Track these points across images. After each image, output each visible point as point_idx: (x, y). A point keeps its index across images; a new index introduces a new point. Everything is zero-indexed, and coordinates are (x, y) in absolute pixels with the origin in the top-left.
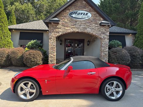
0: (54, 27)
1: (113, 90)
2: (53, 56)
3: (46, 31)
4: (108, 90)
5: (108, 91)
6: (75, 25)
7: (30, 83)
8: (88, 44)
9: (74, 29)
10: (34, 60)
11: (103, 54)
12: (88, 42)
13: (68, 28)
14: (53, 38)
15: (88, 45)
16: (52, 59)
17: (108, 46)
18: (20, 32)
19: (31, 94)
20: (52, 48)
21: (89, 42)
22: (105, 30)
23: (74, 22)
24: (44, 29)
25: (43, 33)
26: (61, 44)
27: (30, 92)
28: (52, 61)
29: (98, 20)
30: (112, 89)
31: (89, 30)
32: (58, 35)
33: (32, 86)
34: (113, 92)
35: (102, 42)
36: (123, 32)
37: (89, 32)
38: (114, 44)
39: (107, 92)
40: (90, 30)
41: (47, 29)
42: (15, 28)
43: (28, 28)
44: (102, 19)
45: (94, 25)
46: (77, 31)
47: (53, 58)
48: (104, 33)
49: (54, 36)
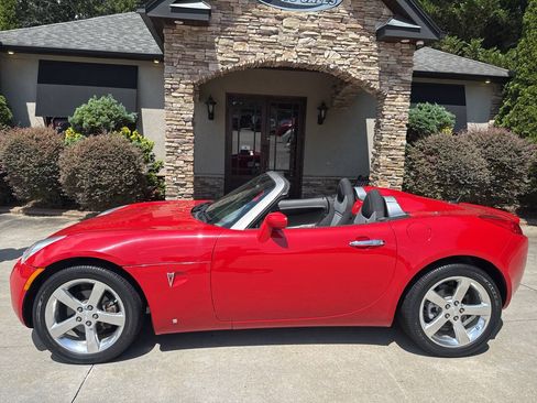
0: (188, 39)
1: (454, 311)
2: (182, 163)
3: (149, 58)
4: (433, 310)
5: (431, 316)
6: (276, 33)
7: (99, 288)
8: (320, 116)
9: (270, 52)
11: (384, 158)
12: (320, 109)
13: (247, 48)
14: (181, 88)
15: (321, 121)
16: (182, 178)
17: (407, 125)
18: (41, 61)
19: (104, 330)
20: (177, 130)
21: (326, 109)
22: (399, 62)
23: (271, 21)
24: (139, 50)
25: (136, 67)
26: (211, 116)
27: (98, 324)
28: (182, 186)
29: (372, 16)
30: (447, 306)
31: (332, 59)
32: (203, 74)
33: (106, 298)
34: (451, 319)
35: (382, 110)
36: (458, 71)
37: (332, 66)
38: (426, 119)
39: (428, 320)
40: (339, 56)
41: (154, 48)
42: (14, 42)
43: (73, 46)
44: (386, 11)
45: (353, 35)
46: (283, 58)
47: (183, 173)
48: (391, 73)
49: (186, 78)
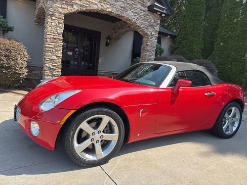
1: (230, 120)
2: (55, 57)
8: (107, 42)
9: (104, 5)
10: (9, 64)
12: (108, 39)
14: (57, 15)
16: (55, 66)
17: (156, 50)
20: (54, 38)
22: (155, 22)
28: (54, 70)
31: (130, 15)
32: (70, 9)
35: (147, 42)
37: (130, 18)
40: (133, 14)
45: (139, 6)
47: (55, 63)
48: (152, 26)
49: (60, 10)
